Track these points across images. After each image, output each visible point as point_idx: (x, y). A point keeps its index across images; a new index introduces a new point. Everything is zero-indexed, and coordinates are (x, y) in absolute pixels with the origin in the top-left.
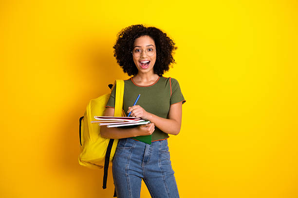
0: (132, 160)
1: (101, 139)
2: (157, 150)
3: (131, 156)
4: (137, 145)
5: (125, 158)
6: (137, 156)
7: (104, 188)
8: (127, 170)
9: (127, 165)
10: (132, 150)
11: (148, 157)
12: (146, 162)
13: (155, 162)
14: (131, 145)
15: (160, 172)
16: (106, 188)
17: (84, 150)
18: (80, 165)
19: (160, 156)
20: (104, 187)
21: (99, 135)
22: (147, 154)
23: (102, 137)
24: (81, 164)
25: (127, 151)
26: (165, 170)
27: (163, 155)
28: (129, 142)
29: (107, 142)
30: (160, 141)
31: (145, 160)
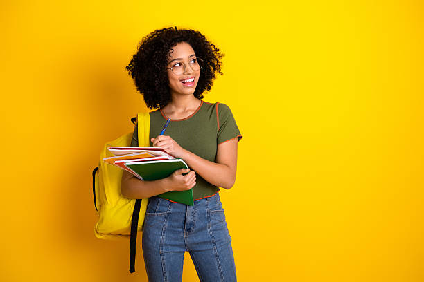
0: (168, 230)
1: (123, 202)
2: (203, 212)
3: (166, 225)
4: (174, 208)
5: (158, 228)
6: (175, 224)
7: (131, 272)
8: (162, 246)
9: (161, 238)
10: (168, 216)
11: (191, 224)
12: (189, 230)
13: (203, 229)
14: (166, 209)
15: (210, 242)
16: (134, 271)
17: (101, 218)
18: (96, 238)
19: (209, 219)
20: (132, 270)
21: (120, 195)
22: (189, 219)
23: (125, 198)
24: (99, 237)
25: (160, 219)
26: (218, 239)
27: (213, 217)
28: (162, 205)
29: (132, 204)
30: (206, 199)
31: (187, 228)
